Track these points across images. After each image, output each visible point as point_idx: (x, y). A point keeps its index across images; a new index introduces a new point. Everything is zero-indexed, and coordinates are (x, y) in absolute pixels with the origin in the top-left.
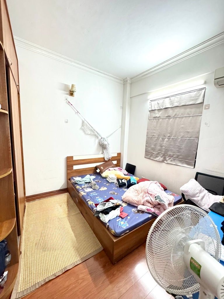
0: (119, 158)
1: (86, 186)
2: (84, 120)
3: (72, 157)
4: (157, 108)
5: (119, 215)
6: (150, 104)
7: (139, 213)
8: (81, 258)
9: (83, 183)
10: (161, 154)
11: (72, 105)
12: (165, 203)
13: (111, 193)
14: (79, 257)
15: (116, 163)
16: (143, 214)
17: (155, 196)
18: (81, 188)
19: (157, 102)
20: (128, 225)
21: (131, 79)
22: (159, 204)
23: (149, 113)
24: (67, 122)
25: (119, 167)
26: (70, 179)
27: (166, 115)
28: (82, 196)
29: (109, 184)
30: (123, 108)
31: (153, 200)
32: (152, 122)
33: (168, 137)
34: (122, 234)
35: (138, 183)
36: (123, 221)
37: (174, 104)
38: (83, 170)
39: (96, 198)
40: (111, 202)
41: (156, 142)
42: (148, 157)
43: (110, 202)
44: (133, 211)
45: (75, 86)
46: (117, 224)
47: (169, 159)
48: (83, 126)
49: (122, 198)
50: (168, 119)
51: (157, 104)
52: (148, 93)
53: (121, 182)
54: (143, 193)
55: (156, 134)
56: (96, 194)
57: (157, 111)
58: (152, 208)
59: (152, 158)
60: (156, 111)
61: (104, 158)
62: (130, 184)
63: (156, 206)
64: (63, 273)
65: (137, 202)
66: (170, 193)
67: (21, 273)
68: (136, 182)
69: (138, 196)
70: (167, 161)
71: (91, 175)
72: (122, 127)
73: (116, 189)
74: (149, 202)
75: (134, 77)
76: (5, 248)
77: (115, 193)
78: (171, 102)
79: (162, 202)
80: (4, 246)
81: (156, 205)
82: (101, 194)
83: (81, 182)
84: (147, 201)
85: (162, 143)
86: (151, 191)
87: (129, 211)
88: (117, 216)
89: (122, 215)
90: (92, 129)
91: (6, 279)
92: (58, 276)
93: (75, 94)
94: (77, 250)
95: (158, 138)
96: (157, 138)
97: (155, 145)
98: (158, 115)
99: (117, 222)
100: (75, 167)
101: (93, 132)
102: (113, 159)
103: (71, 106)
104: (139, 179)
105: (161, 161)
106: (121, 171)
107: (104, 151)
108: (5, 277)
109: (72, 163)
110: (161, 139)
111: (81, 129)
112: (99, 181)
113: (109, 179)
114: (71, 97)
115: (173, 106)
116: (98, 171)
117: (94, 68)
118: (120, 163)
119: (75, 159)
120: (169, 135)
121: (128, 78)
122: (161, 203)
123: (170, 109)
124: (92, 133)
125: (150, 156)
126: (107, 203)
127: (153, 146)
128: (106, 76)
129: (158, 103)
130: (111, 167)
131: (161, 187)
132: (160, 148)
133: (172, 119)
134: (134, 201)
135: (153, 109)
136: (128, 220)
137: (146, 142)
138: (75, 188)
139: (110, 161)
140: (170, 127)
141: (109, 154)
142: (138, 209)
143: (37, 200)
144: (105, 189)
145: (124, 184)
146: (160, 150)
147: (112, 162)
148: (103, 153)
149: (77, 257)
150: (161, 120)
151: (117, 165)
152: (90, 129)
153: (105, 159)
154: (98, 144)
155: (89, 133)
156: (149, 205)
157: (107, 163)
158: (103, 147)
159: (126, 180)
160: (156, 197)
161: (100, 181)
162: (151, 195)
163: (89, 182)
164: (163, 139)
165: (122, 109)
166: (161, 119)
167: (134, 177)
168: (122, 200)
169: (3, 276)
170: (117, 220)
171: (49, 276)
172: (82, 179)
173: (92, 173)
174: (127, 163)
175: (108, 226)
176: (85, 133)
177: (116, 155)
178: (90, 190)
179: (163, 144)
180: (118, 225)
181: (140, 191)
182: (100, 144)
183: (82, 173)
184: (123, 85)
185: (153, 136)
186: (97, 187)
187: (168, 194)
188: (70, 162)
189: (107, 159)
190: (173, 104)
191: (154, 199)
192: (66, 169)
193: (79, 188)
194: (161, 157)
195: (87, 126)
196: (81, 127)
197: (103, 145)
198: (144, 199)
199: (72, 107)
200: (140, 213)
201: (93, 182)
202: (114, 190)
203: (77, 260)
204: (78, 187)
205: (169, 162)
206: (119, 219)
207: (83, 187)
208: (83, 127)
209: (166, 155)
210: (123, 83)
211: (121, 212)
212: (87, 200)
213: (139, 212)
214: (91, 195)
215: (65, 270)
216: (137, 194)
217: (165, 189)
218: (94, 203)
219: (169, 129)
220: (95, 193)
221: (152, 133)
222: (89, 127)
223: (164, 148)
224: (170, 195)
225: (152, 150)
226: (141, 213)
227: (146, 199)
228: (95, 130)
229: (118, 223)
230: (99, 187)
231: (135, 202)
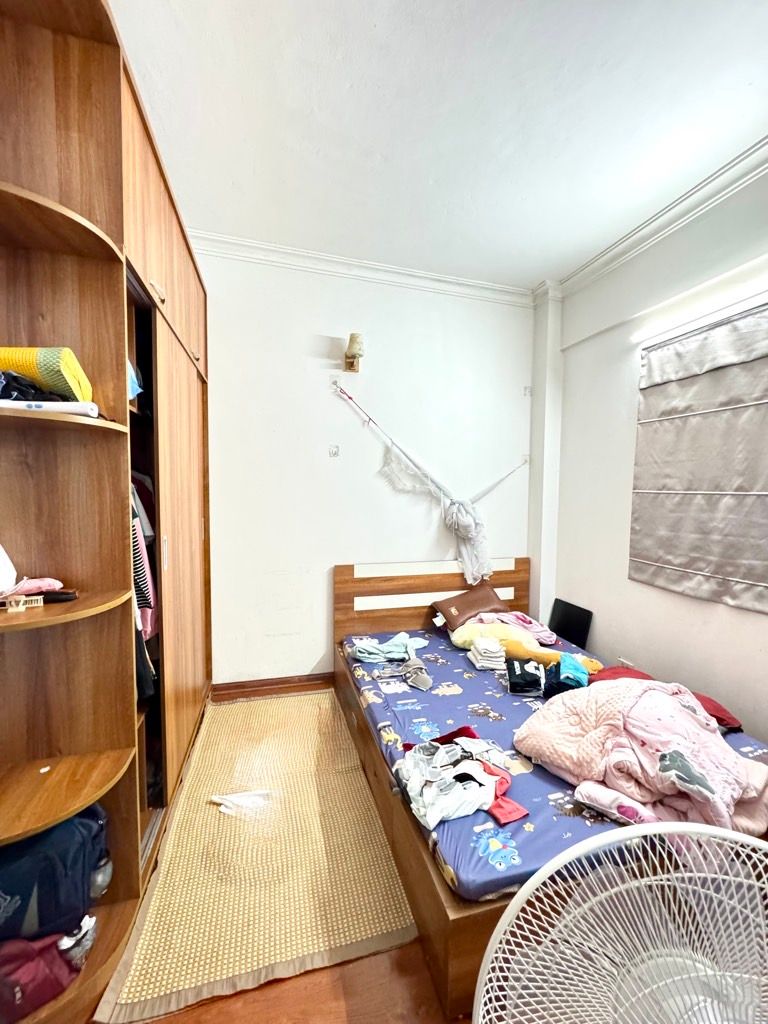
0: (522, 576)
1: (388, 671)
2: (390, 444)
3: (351, 568)
4: (677, 372)
5: (486, 808)
6: (645, 361)
7: (578, 818)
8: (331, 949)
9: (380, 659)
10: (702, 565)
11: (350, 398)
12: (713, 792)
13: (475, 713)
14: (324, 942)
15: (512, 597)
16: (598, 826)
17: (660, 754)
18: (368, 679)
19: (675, 349)
20: (517, 861)
21: (562, 282)
22: (683, 795)
23: (640, 397)
24: (336, 454)
25: (519, 614)
26: (341, 644)
27: (722, 398)
28: (369, 706)
29: (473, 675)
30: (534, 392)
31: (653, 769)
32: (656, 431)
33: (736, 490)
34: (486, 893)
35: (590, 682)
36: (501, 836)
37: (756, 346)
38: (389, 613)
39: (415, 721)
40: (458, 748)
41: (680, 515)
42: (644, 577)
43: (457, 744)
44: (551, 803)
45: (358, 340)
46: (472, 845)
47: (746, 590)
48: (387, 461)
49: (515, 738)
50: (728, 413)
51: (674, 358)
52: (633, 320)
53: (518, 671)
54: (603, 729)
55: (675, 480)
56: (419, 708)
57: (674, 384)
58: (644, 804)
59: (660, 582)
60: (673, 388)
61: (462, 575)
62: (557, 685)
63: (666, 801)
64: (261, 987)
65: (574, 763)
66: (760, 752)
67: (143, 936)
68: (584, 679)
69: (580, 738)
70: (734, 596)
71: (413, 634)
72: (534, 461)
73: (498, 696)
74: (630, 776)
75: (574, 274)
76: (96, 836)
77: (492, 714)
78: (741, 338)
79: (696, 787)
80: (94, 833)
81: (667, 796)
82: (435, 707)
83: (372, 656)
84: (620, 770)
85: (705, 516)
86: (643, 725)
87: (536, 800)
88: (478, 810)
89: (500, 810)
90: (419, 473)
91: (88, 943)
92: (244, 992)
93: (361, 363)
94: (325, 908)
95: (686, 499)
96: (682, 498)
97: (675, 527)
98: (679, 403)
99: (475, 838)
100: (361, 604)
101: (423, 483)
102: (500, 579)
103: (348, 404)
104: (600, 666)
105: (705, 595)
106: (525, 627)
107: (463, 550)
108: (88, 937)
109: (350, 587)
110: (699, 500)
111: (380, 472)
112: (436, 660)
113: (476, 653)
114: (349, 374)
115: (754, 355)
116: (439, 621)
117: (421, 273)
118: (527, 596)
119: (358, 574)
120: (737, 482)
121: (548, 283)
122: (692, 790)
123: (736, 370)
124: (418, 486)
125: (655, 574)
126: (443, 749)
127: (663, 532)
128: (467, 291)
129: (679, 355)
130: (488, 609)
131: (702, 714)
132: (700, 539)
133: (752, 410)
134: (559, 756)
135: (658, 380)
136: (521, 837)
137: (633, 513)
138: (353, 675)
139: (488, 589)
140: (740, 447)
141: (481, 561)
142: (578, 796)
143: (242, 699)
144: (456, 690)
145: (534, 682)
146: (695, 548)
147: (496, 590)
148: (458, 556)
149: (318, 938)
150: (694, 421)
151: (515, 603)
152: (409, 474)
153: (465, 580)
154: (439, 527)
155: (408, 484)
156: (632, 787)
157: (475, 595)
158: (458, 534)
159: (541, 667)
160: (663, 757)
161: (440, 661)
162: (643, 744)
163: (403, 660)
164: (712, 502)
165: (531, 395)
166: (698, 418)
167: (580, 658)
168: (513, 748)
169: (80, 928)
170: (477, 829)
171: (216, 981)
172: (380, 647)
173: (419, 627)
174: (557, 600)
175: (435, 844)
176: (394, 488)
177: (511, 567)
178: (399, 688)
179: (712, 520)
180: (475, 848)
181: (593, 719)
182: (447, 525)
183: (383, 625)
184: (532, 311)
185: (664, 487)
186: (427, 679)
187: (745, 755)
188: (345, 586)
189: (475, 579)
190: (748, 346)
191: (654, 767)
192: (332, 609)
193: (364, 675)
194: (708, 578)
195: (399, 461)
196: (379, 469)
197: (457, 530)
198: (606, 758)
199: (351, 406)
200: (584, 817)
201: (415, 661)
202: (491, 700)
203: (317, 951)
204: (360, 672)
205: (747, 600)
206: (484, 823)
207: (376, 673)
208: (386, 468)
209: (730, 569)
210: (532, 304)
211: (496, 797)
212: (380, 725)
213: (583, 810)
214: (400, 706)
215: (266, 976)
216: (577, 730)
217: (730, 728)
218: (399, 741)
219: (740, 456)
220: (413, 704)
221: (656, 476)
222: (407, 467)
223: (716, 537)
224: (758, 759)
225: (659, 548)
226: (592, 817)
227: (616, 757)
228: (427, 477)
229: (477, 841)
230: (431, 681)
231: (568, 763)
